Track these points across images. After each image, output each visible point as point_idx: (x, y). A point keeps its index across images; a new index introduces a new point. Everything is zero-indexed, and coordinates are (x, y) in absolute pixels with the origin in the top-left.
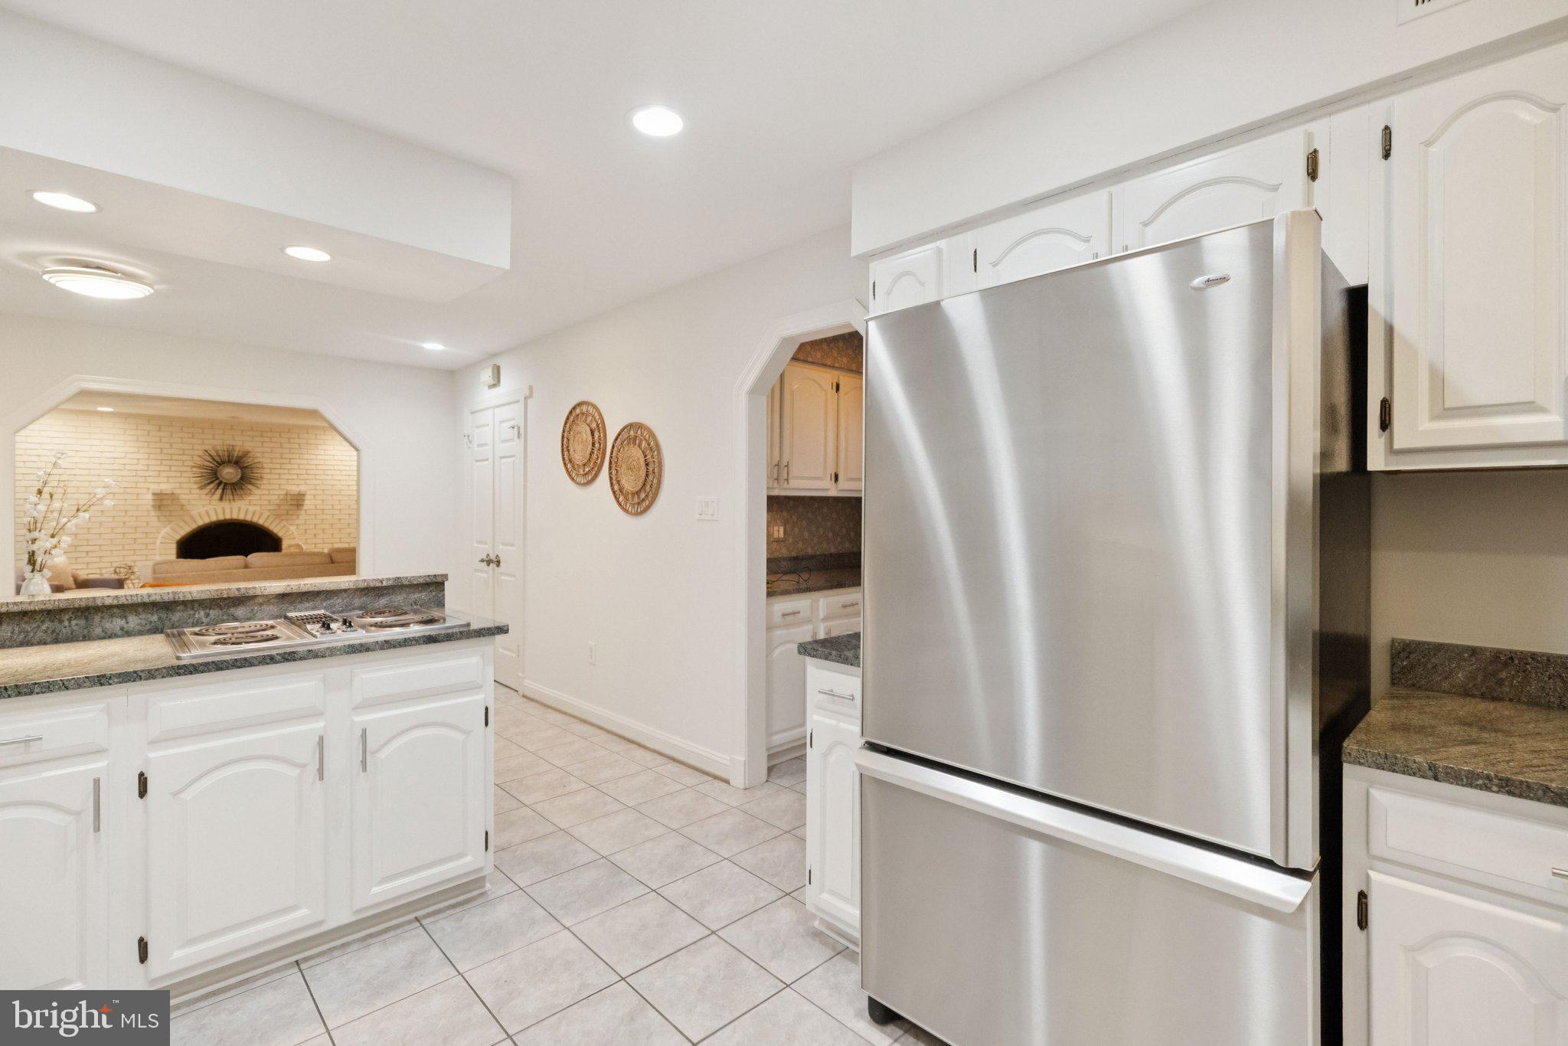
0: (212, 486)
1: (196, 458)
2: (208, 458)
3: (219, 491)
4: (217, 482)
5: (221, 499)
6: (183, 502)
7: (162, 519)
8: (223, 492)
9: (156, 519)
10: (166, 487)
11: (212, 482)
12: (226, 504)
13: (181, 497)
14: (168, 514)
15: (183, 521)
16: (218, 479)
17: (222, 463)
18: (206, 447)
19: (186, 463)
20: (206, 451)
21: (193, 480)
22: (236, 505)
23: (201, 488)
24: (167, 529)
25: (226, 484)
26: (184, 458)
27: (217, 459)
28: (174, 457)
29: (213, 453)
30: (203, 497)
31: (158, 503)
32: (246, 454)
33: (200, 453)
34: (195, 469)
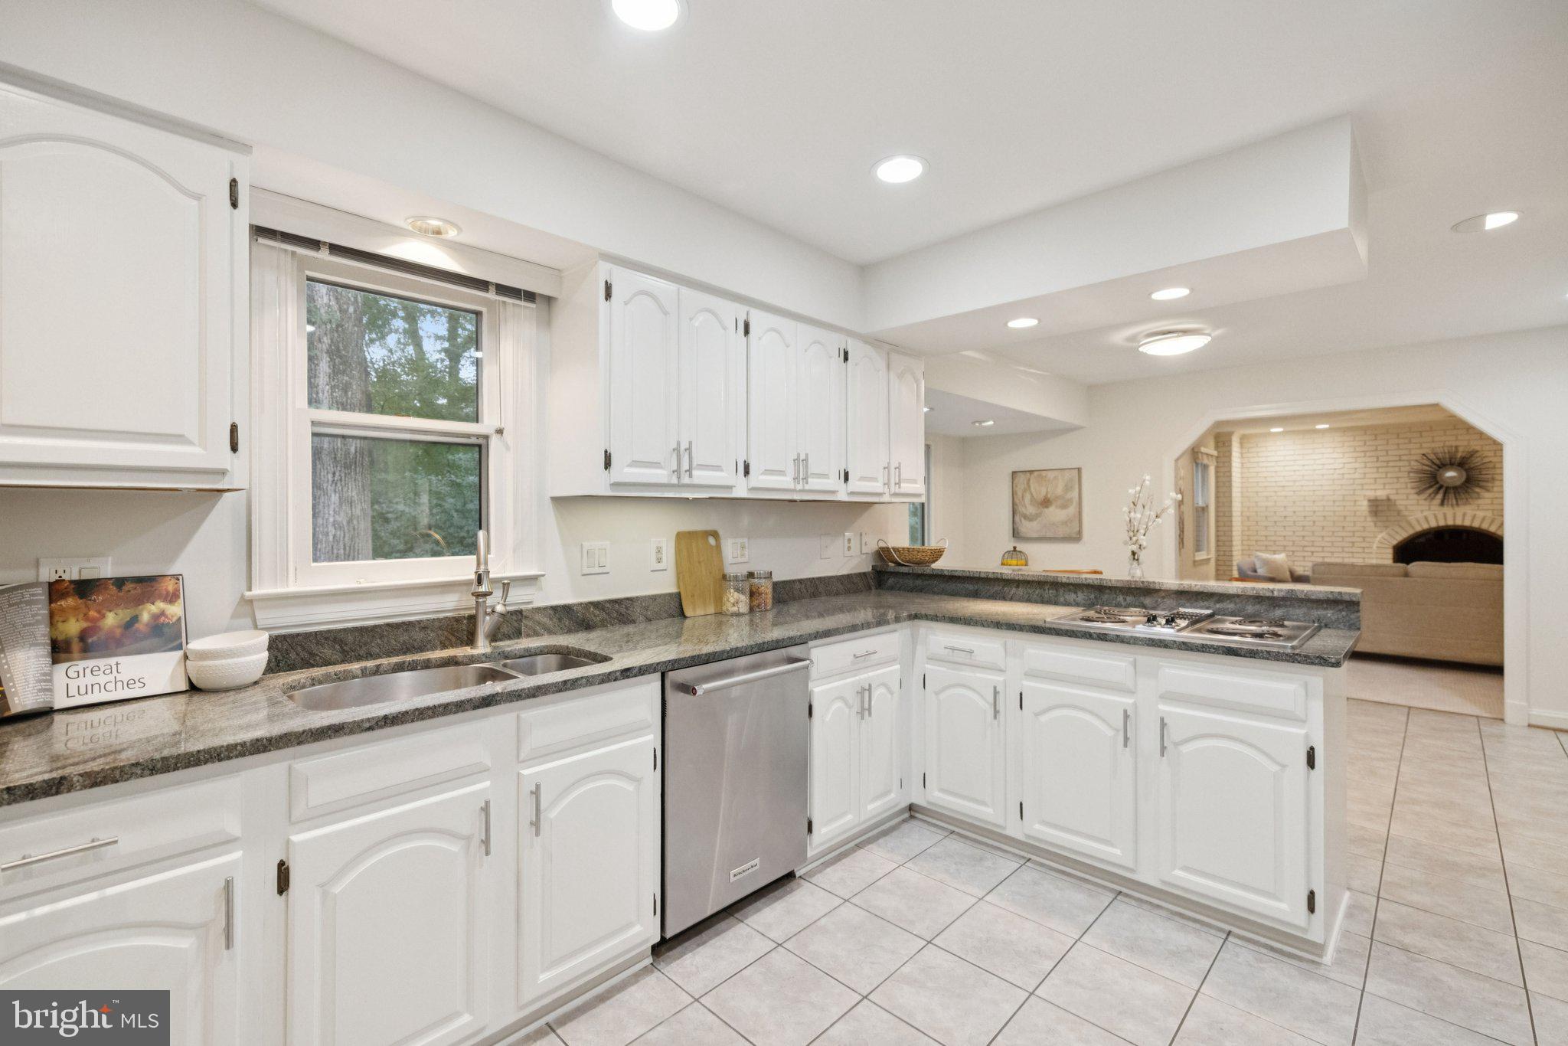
0: (1431, 490)
1: (1413, 463)
2: (1427, 463)
3: (1440, 496)
4: (1437, 486)
5: (1442, 504)
6: (1402, 508)
7: (1379, 524)
8: (1444, 496)
9: (1372, 524)
10: (1381, 494)
11: (1431, 487)
12: (1448, 510)
13: (1398, 503)
14: (1385, 519)
15: (1400, 526)
16: (1437, 483)
17: (1443, 465)
18: (1424, 451)
19: (1403, 469)
20: (1423, 455)
21: (1409, 485)
22: (1460, 511)
23: (1419, 493)
24: (1383, 534)
25: (1447, 488)
26: (1401, 464)
27: (1438, 462)
28: (1391, 464)
29: (1432, 457)
30: (1421, 502)
31: (1374, 509)
32: (1473, 454)
33: (1418, 458)
34: (1412, 475)
